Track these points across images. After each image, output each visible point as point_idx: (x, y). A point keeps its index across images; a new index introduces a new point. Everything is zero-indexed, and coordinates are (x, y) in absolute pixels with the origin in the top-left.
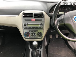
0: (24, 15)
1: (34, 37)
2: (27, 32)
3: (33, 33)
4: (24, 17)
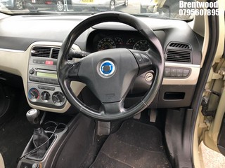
0: (33, 52)
1: (46, 101)
2: (34, 89)
3: (45, 92)
4: (33, 55)
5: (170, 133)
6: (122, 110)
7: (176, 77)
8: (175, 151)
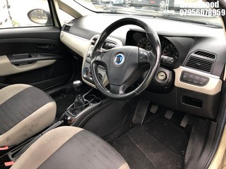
4: (92, 43)
5: (194, 140)
6: (121, 92)
7: (192, 83)
8: (191, 159)
